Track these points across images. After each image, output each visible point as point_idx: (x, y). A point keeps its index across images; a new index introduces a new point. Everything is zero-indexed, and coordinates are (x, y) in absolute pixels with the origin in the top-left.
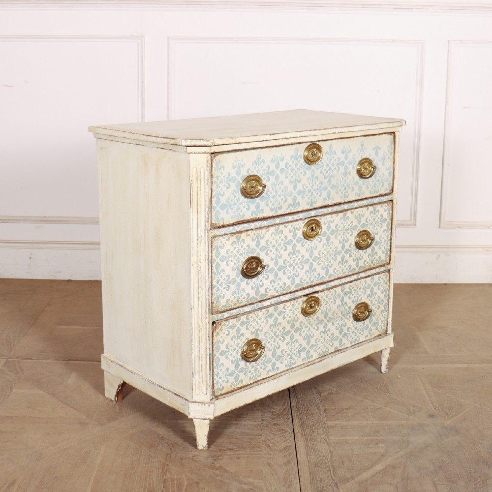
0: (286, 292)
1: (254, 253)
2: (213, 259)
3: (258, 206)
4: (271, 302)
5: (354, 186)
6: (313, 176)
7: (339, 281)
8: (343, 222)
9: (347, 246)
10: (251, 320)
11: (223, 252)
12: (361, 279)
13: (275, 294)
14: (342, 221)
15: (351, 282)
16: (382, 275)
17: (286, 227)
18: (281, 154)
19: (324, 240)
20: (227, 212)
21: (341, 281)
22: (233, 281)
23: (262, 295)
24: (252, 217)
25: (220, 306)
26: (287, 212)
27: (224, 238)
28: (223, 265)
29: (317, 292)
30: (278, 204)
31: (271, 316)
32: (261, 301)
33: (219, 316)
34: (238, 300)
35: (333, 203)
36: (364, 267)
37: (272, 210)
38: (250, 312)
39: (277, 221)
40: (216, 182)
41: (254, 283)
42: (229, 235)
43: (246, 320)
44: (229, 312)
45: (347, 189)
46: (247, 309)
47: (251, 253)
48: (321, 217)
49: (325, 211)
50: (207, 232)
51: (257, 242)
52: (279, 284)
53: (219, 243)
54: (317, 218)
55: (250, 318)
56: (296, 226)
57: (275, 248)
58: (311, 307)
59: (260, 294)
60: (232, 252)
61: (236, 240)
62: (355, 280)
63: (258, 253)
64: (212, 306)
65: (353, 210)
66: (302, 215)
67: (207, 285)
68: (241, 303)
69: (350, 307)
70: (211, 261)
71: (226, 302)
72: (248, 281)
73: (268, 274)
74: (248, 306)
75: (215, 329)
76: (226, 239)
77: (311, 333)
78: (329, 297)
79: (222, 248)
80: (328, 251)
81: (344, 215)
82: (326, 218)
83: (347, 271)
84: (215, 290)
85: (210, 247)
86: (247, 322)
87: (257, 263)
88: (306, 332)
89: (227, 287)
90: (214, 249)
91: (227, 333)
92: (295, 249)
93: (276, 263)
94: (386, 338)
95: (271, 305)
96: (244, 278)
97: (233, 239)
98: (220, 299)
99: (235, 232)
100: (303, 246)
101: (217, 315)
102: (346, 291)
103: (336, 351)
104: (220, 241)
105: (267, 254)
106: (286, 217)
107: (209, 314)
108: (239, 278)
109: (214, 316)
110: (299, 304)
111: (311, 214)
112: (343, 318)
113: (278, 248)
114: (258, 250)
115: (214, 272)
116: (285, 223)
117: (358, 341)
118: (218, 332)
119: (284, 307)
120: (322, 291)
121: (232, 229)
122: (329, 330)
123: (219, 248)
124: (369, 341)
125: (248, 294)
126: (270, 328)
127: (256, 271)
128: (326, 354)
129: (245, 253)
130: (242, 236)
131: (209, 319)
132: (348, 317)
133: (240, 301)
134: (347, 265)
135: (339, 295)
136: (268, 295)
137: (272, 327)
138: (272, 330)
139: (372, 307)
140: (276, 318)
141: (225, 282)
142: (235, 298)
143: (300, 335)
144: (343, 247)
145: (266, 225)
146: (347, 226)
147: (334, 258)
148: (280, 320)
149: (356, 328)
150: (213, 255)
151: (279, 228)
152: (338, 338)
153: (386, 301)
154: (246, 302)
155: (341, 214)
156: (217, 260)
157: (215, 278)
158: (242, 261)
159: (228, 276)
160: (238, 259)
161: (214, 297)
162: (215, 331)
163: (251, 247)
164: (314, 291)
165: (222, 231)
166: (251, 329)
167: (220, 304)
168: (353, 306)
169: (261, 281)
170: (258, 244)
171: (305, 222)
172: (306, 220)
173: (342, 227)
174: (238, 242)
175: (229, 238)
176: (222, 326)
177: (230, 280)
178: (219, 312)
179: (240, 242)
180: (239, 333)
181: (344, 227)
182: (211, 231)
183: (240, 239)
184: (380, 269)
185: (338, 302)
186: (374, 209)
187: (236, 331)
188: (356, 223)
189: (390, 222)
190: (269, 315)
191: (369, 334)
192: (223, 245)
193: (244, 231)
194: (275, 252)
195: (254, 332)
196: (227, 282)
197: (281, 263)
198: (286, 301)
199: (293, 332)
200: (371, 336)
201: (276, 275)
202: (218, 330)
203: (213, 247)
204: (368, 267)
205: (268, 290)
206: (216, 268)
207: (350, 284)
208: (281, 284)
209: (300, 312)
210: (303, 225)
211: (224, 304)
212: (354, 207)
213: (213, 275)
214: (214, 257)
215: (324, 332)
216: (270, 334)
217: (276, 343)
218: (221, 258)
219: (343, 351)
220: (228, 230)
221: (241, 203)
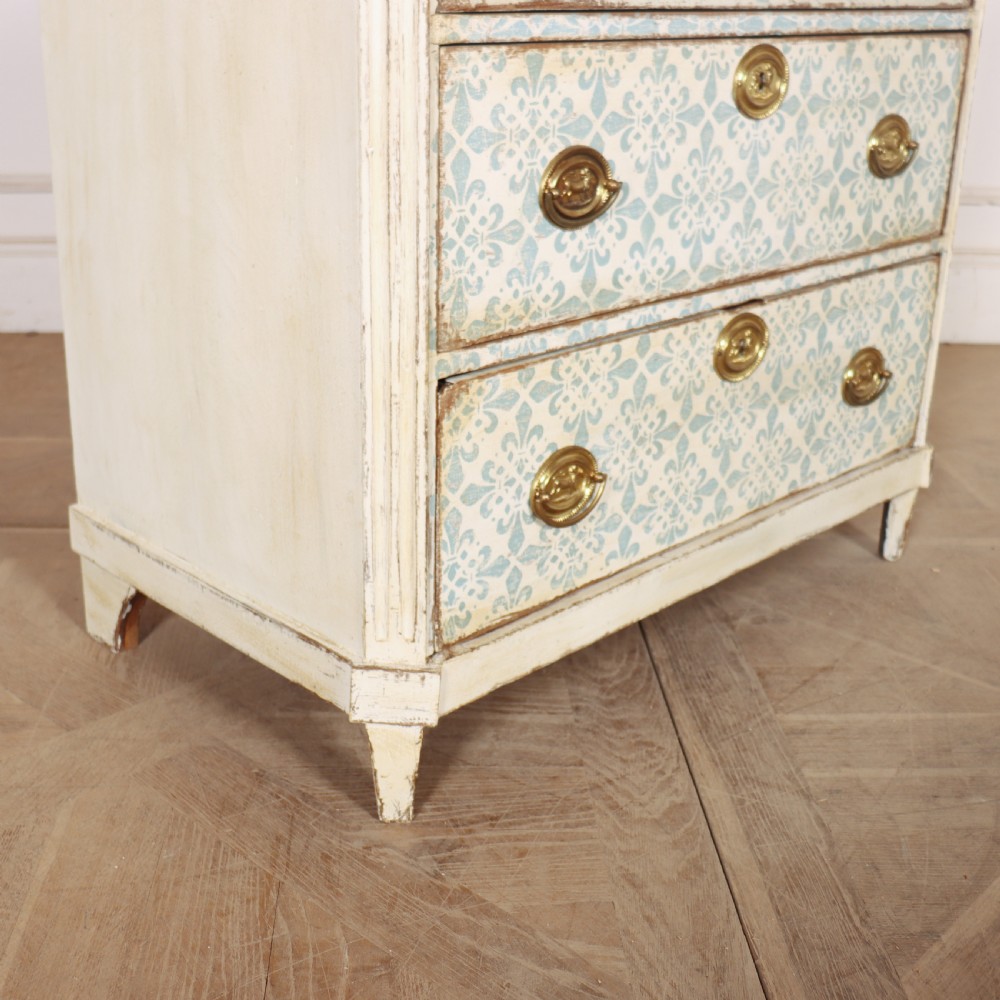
0: (675, 291)
1: (583, 133)
2: (443, 135)
4: (629, 322)
7: (817, 271)
8: (845, 76)
9: (848, 160)
10: (568, 378)
11: (480, 113)
12: (872, 271)
13: (644, 295)
14: (843, 69)
15: (847, 278)
16: (921, 269)
17: (687, 54)
19: (791, 124)
21: (821, 273)
22: (513, 232)
23: (602, 293)
25: (467, 323)
27: (486, 58)
28: (479, 165)
29: (760, 301)
31: (628, 368)
32: (598, 316)
33: (462, 360)
34: (527, 305)
38: (564, 351)
39: (663, 25)
41: (580, 246)
42: (504, 48)
43: (552, 380)
44: (496, 345)
46: (556, 339)
47: (575, 134)
48: (790, 43)
49: (801, 22)
50: (423, 17)
51: (594, 95)
52: (654, 261)
53: (468, 75)
54: (779, 45)
55: (562, 373)
56: (717, 58)
57: (650, 127)
58: (742, 350)
59: (596, 291)
60: (511, 118)
61: (525, 73)
62: (860, 274)
63: (598, 137)
64: (437, 319)
65: (872, 40)
66: (736, 24)
67: (423, 235)
68: (535, 315)
69: (837, 360)
70: (437, 143)
71: (487, 309)
72: (559, 238)
73: (626, 219)
74: (560, 329)
75: (448, 408)
76: (494, 64)
77: (733, 436)
78: (789, 321)
79: (479, 98)
80: (799, 167)
81: (850, 51)
82: (801, 51)
83: (840, 241)
84: (449, 257)
85: (435, 85)
86: (554, 387)
87: (592, 171)
88: (721, 429)
89: (491, 250)
90: (451, 94)
91: (487, 421)
92: (710, 141)
93: (652, 184)
94: (913, 459)
95: (631, 332)
96: (549, 226)
97: (517, 64)
98: (466, 295)
99: (525, 38)
100: (732, 134)
101: (456, 353)
102: (835, 308)
103: (792, 495)
104: (471, 64)
105: (625, 146)
106: (690, 18)
107: (429, 347)
108: (534, 223)
109: (445, 356)
110: (710, 335)
111: (762, 23)
112: (819, 391)
113: (661, 128)
114: (597, 126)
115: (449, 187)
116: (685, 39)
117: (846, 465)
118: (457, 420)
119: (667, 342)
120: (774, 298)
121: (516, 25)
122: (781, 427)
123: (469, 97)
124: (874, 466)
125: (560, 287)
126: (623, 413)
127: (588, 204)
128: (765, 503)
129: (556, 128)
130: (546, 61)
131: (428, 366)
132: (831, 391)
133: (533, 308)
134: (842, 224)
135: (816, 317)
136: (619, 295)
137: (628, 409)
138: (628, 421)
139: (890, 364)
140: (642, 379)
141: (484, 230)
142: (516, 294)
143: (705, 439)
144: (837, 161)
145: (628, 34)
146: (852, 92)
147: (813, 193)
148: (653, 385)
149: (846, 426)
150: (448, 119)
151: (665, 53)
152: (800, 454)
153: (922, 349)
154: (551, 313)
155: (841, 46)
156: (461, 142)
157: (450, 210)
158: (544, 158)
159: (497, 209)
160: (533, 151)
161: (446, 286)
162: (449, 413)
163: (574, 111)
164: (752, 296)
165: (479, 28)
166: (565, 411)
167: (467, 313)
168: (847, 356)
169: (602, 241)
170: (598, 103)
171: (742, 49)
172: (748, 45)
173: (840, 90)
174: (535, 81)
175: (504, 60)
176: (470, 396)
177: (501, 225)
178: (461, 345)
179: (539, 85)
180: (526, 425)
181: (845, 94)
182: (440, 18)
183: (539, 72)
184: (919, 248)
185: (812, 340)
186: (925, 47)
187: (518, 418)
188: (875, 86)
189: (957, 101)
190: (620, 367)
191: (875, 445)
192: (483, 84)
193: (555, 42)
194: (650, 142)
195: (575, 421)
196: (490, 232)
197: (665, 186)
198: (675, 322)
199: (685, 429)
200: (878, 451)
201: (649, 226)
202: (456, 412)
203: (447, 88)
204: (890, 239)
205: (621, 279)
206: (455, 172)
207: (844, 285)
208: (661, 263)
209: (711, 363)
210: (738, 59)
211: (481, 316)
212: (878, 28)
213: (445, 199)
214: (448, 127)
215: (769, 433)
216: (620, 432)
217: (636, 463)
218: (472, 134)
219: (810, 494)
220: (502, 29)
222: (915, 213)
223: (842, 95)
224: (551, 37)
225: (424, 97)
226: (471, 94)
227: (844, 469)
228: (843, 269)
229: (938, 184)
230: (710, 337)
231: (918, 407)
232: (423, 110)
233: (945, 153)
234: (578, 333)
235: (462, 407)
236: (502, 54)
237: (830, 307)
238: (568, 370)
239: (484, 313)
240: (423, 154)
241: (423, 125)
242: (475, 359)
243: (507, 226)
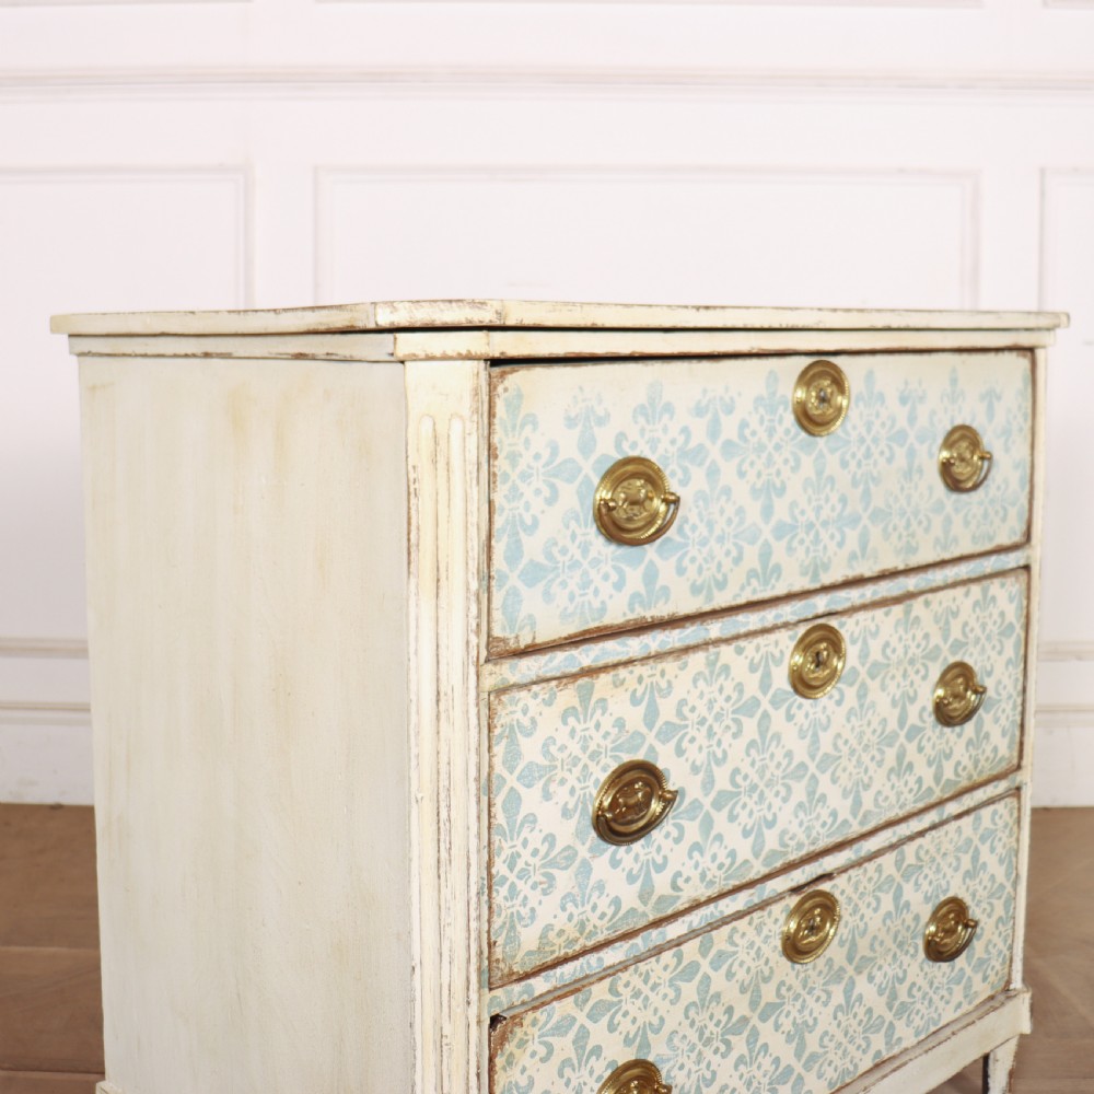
0: (737, 883)
1: (637, 749)
2: (494, 777)
3: (650, 576)
4: (691, 923)
6: (819, 473)
7: (889, 832)
8: (904, 636)
9: (913, 716)
10: (626, 993)
11: (530, 749)
12: (946, 821)
13: (703, 893)
14: (901, 631)
15: (921, 834)
16: (1000, 807)
17: (740, 651)
18: (727, 390)
19: (851, 695)
20: (548, 596)
21: (893, 834)
22: (566, 858)
23: (660, 900)
24: (631, 616)
25: (520, 955)
26: (743, 600)
27: (536, 696)
28: (531, 799)
29: (827, 876)
30: (714, 568)
31: (690, 971)
32: (657, 924)
33: (516, 993)
34: (582, 926)
37: (695, 590)
38: (623, 967)
39: (715, 629)
40: (506, 476)
41: (636, 858)
42: (554, 683)
43: (610, 997)
44: (551, 973)
45: (914, 523)
46: (611, 956)
47: (628, 751)
48: (844, 619)
49: (854, 596)
50: (472, 670)
51: (647, 709)
52: (714, 858)
53: (519, 715)
54: (833, 622)
55: (621, 989)
56: (771, 648)
57: (704, 729)
58: (813, 929)
59: (654, 898)
60: (563, 748)
61: (576, 702)
62: (934, 827)
63: (652, 749)
64: (489, 958)
65: (930, 596)
66: (788, 612)
67: (474, 878)
68: (591, 934)
69: (917, 918)
70: (487, 787)
71: (541, 938)
72: (614, 853)
73: (682, 822)
74: (617, 945)
75: (502, 1044)
76: (544, 699)
77: (807, 1018)
78: (861, 889)
79: (529, 735)
80: (862, 734)
81: (907, 612)
82: (857, 623)
83: (910, 797)
84: (500, 895)
85: (485, 731)
86: (612, 1005)
87: (646, 784)
88: (794, 1013)
89: (544, 879)
90: (501, 737)
91: (542, 1051)
92: (767, 729)
93: (709, 783)
94: (1010, 1005)
95: (693, 934)
96: (604, 845)
97: (568, 696)
98: (519, 927)
99: (575, 670)
100: (790, 717)
101: (509, 988)
102: (909, 866)
103: (877, 1066)
104: (521, 705)
105: (680, 752)
106: (741, 618)
107: (480, 987)
108: (588, 844)
109: (498, 992)
110: (776, 920)
111: (815, 606)
112: (899, 953)
113: (716, 728)
114: (651, 738)
115: (499, 826)
116: (737, 637)
117: (935, 1024)
118: (511, 1054)
119: (730, 937)
120: (844, 870)
121: (566, 659)
122: (860, 998)
123: (519, 735)
124: (966, 1022)
125: (617, 902)
126: (687, 1017)
127: (643, 817)
128: (848, 1080)
129: (609, 749)
130: (597, 686)
131: (479, 1008)
132: (912, 951)
133: (589, 928)
134: (912, 780)
135: (890, 879)
136: (678, 897)
137: (692, 1013)
138: (692, 1024)
139: (975, 912)
140: (707, 978)
141: (536, 861)
142: (570, 918)
143: (777, 1027)
144: (902, 721)
145: (678, 645)
146: (913, 650)
147: (878, 757)
148: (718, 981)
149: (931, 984)
150: (497, 761)
151: (718, 654)
152: (883, 1022)
153: (1009, 888)
154: (608, 929)
155: (897, 610)
156: (511, 781)
157: (501, 848)
158: (597, 780)
159: (550, 839)
160: (586, 773)
161: (497, 922)
162: (502, 1049)
163: (627, 728)
164: (820, 872)
165: (529, 669)
166: (626, 1026)
167: (519, 946)
168: (926, 912)
169: (659, 849)
170: (651, 717)
171: (796, 634)
172: (802, 629)
173: (900, 651)
174: (586, 709)
175: (555, 694)
176: (524, 1029)
177: (552, 855)
178: (514, 977)
179: (590, 710)
180: (583, 1047)
181: (906, 653)
182: (490, 667)
183: (590, 699)
184: (996, 787)
185: (887, 903)
186: (985, 592)
187: (574, 1043)
188: (936, 639)
189: (1023, 635)
190: (683, 971)
191: (966, 997)
192: (533, 721)
193: (605, 668)
194: (705, 743)
195: (636, 1034)
196: (543, 862)
197: (722, 782)
198: (739, 915)
199: (755, 1021)
200: (970, 1003)
201: (708, 823)
202: (509, 1047)
203: (497, 731)
204: (965, 783)
205: (680, 882)
206: (505, 810)
207: (919, 841)
208: (722, 857)
209: (780, 948)
210: (793, 644)
211: (534, 947)
212: (934, 585)
213: (496, 838)
214: (499, 768)
215: (846, 1007)
216: (684, 1037)
217: (703, 1065)
218: (523, 770)
219: (897, 1063)
220: (551, 665)
221: (596, 562)
222: (989, 752)
223: (902, 655)
224: (601, 663)
225: (473, 746)
226: (521, 732)
227: (933, 1029)
228: (915, 825)
229: (1011, 719)
230: (779, 922)
231: (1011, 948)
232: (473, 759)
233: (1015, 687)
234: (637, 944)
235: (516, 1041)
236: (552, 689)
237: (905, 865)
238: (627, 985)
239: (537, 942)
240: (473, 800)
241: (473, 773)
242: (529, 990)
243: (560, 853)
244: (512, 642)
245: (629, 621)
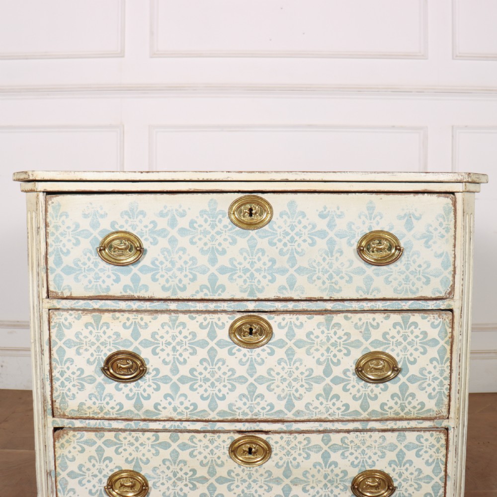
0: (199, 418)
1: (129, 346)
2: (51, 340)
3: (136, 279)
4: (165, 426)
5: (352, 275)
6: (252, 247)
7: (317, 424)
8: (326, 331)
9: (337, 371)
10: (125, 442)
11: (69, 334)
12: (371, 430)
13: (176, 416)
14: (323, 328)
16: (427, 435)
17: (193, 318)
18: (181, 206)
19: (280, 353)
20: (76, 279)
21: (321, 426)
22: (91, 380)
23: (147, 411)
25: (68, 410)
26: (198, 297)
27: (71, 315)
28: (70, 353)
29: (267, 432)
30: (177, 281)
31: (166, 446)
32: (144, 420)
33: (65, 423)
34: (101, 409)
35: (304, 297)
36: (382, 414)
37: (164, 288)
38: (124, 430)
39: (173, 306)
40: (52, 234)
41: (131, 390)
42: (80, 312)
43: (115, 440)
44: (84, 421)
45: (336, 278)
46: (115, 425)
47: (122, 346)
48: (272, 315)
49: (279, 306)
51: (133, 331)
52: (182, 403)
53: (63, 320)
55: (121, 439)
56: (215, 321)
57: (170, 347)
58: (250, 452)
59: (144, 410)
60: (86, 337)
61: (92, 321)
63: (137, 348)
64: (52, 405)
68: (107, 413)
70: (49, 343)
71: (79, 406)
72: (117, 385)
73: (159, 383)
74: (120, 421)
75: (58, 438)
76: (75, 317)
79: (68, 329)
84: (57, 384)
85: (46, 322)
86: (116, 443)
89: (79, 385)
90: (54, 326)
91: (79, 448)
92: (215, 356)
93: (175, 371)
95: (165, 430)
97: (88, 318)
98: (67, 399)
99: (90, 308)
100: (231, 353)
101: (63, 419)
102: (335, 444)
104: (64, 317)
105: (155, 353)
106: (191, 303)
108: (102, 377)
109: (57, 419)
110: (225, 442)
111: (246, 306)
113: (178, 348)
114: (136, 344)
115: (55, 359)
116: (190, 312)
118: (63, 444)
119: (191, 439)
120: (277, 432)
121: (85, 304)
123: (63, 328)
125: (121, 405)
126: (164, 464)
129: (111, 343)
130: (103, 317)
133: (105, 410)
134: (339, 403)
136: (159, 414)
137: (168, 464)
138: (168, 468)
140: (176, 452)
141: (74, 376)
142: (94, 403)
143: (230, 489)
144: (327, 373)
145: (150, 309)
147: (307, 386)
150: (52, 335)
151: (178, 317)
154: (116, 414)
155: (319, 317)
156: (60, 344)
157: (56, 367)
158: (106, 354)
159: (81, 370)
160: (100, 350)
161: (57, 394)
163: (121, 337)
164: (259, 429)
165: (66, 304)
166: (126, 455)
167: (68, 406)
169: (144, 390)
170: (135, 335)
171: (235, 317)
172: (239, 316)
174: (98, 325)
175: (81, 316)
177: (83, 376)
178: (66, 418)
179: (100, 326)
180: (102, 455)
181: (328, 340)
182: (47, 300)
183: (100, 322)
186: (405, 319)
187: (96, 451)
188: (356, 337)
190: (160, 444)
192: (70, 324)
193: (107, 311)
194: (171, 353)
195: (132, 460)
196: (78, 378)
197: (184, 372)
198: (197, 432)
199: (213, 481)
201: (176, 387)
202: (62, 441)
203: (53, 324)
205: (160, 408)
206: (57, 354)
207: (344, 435)
208: (187, 405)
210: (231, 321)
211: (75, 408)
213: (54, 363)
214: (54, 338)
216: (163, 472)
218: (66, 341)
220: (77, 305)
221: (102, 270)
223: (324, 340)
224: (104, 308)
226: (64, 327)
234: (131, 425)
236: (79, 314)
237: (331, 443)
238: (125, 438)
239: (77, 408)
242: (72, 423)
243: (87, 377)
244: (59, 294)
245: (124, 296)
